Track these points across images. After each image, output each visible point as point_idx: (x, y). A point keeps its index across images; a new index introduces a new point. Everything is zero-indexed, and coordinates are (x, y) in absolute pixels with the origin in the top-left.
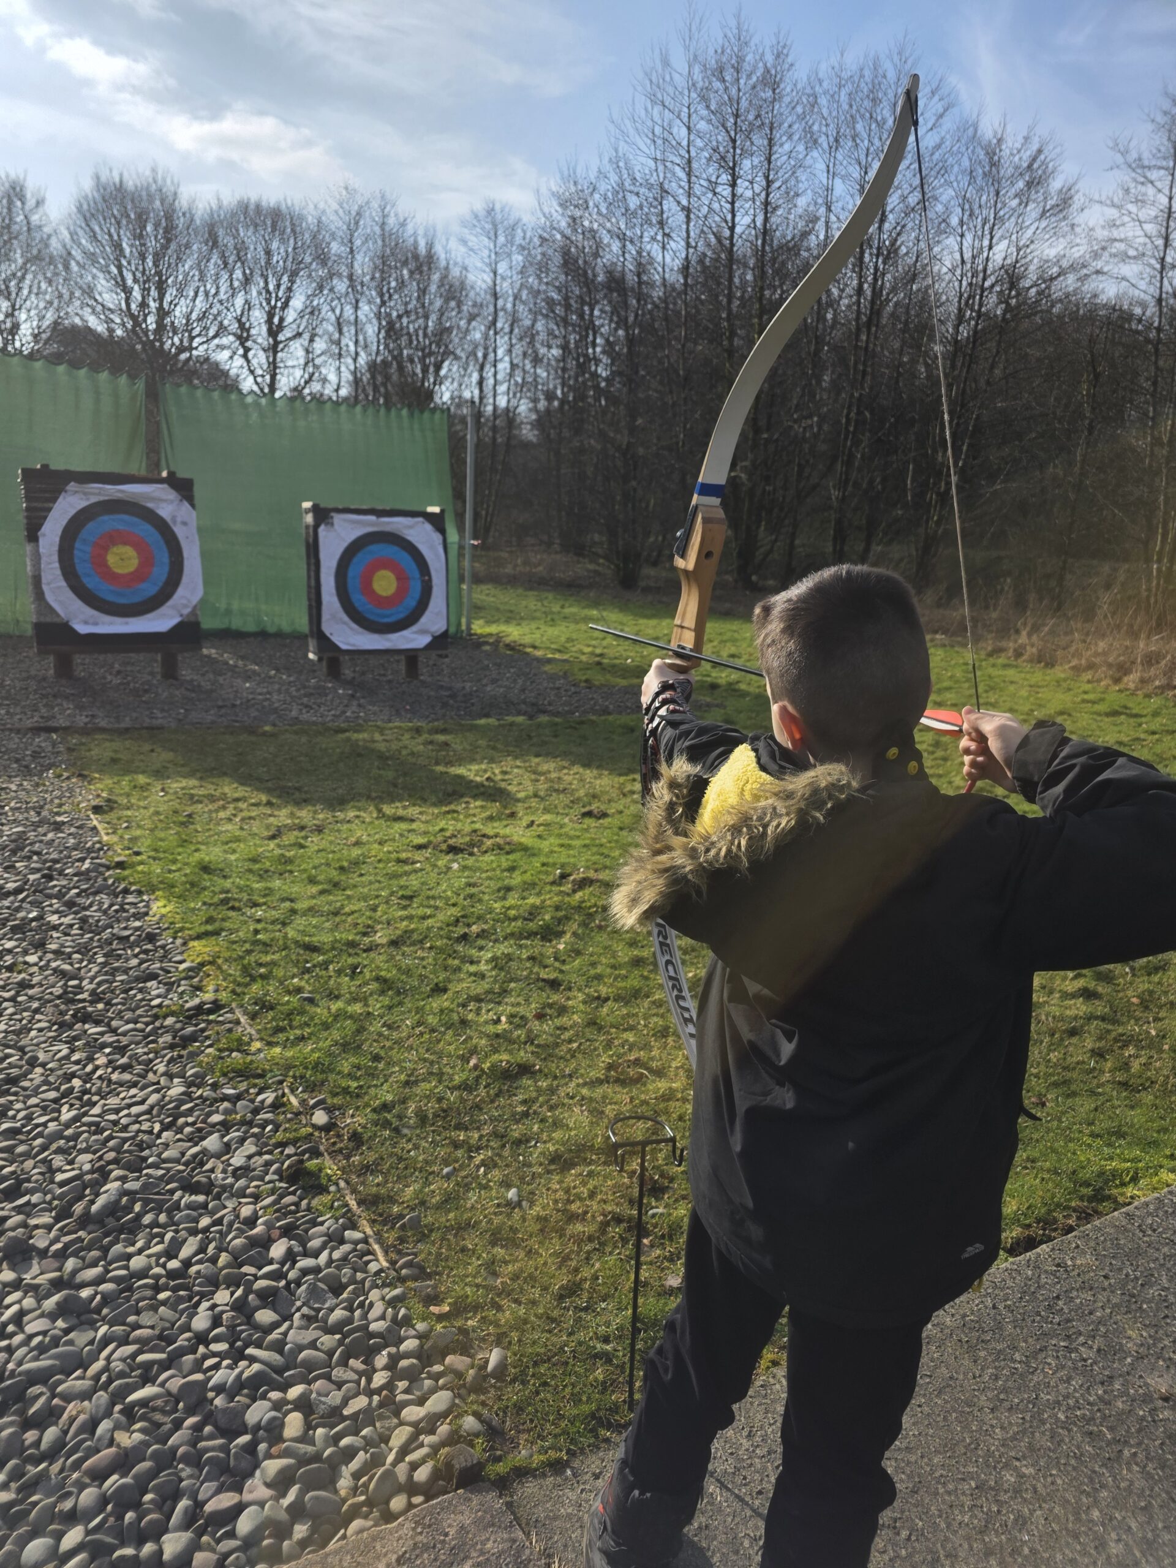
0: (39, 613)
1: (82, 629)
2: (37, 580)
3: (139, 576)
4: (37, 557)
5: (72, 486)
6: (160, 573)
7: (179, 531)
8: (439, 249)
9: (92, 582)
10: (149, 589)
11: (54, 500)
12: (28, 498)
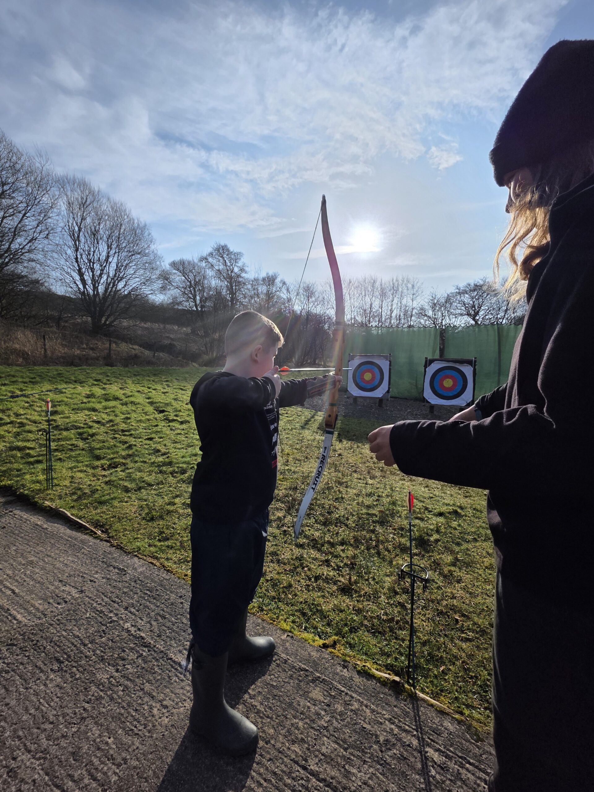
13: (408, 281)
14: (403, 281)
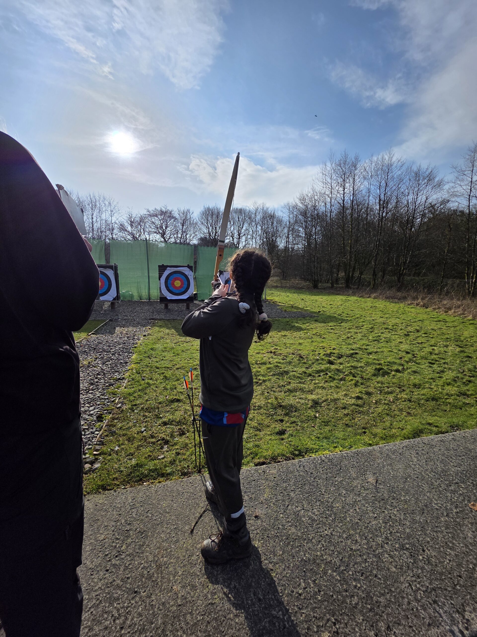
0: (161, 295)
1: (169, 298)
2: (160, 288)
3: (181, 287)
4: (160, 283)
5: (168, 268)
6: (185, 286)
7: (189, 277)
8: (276, 213)
9: (171, 288)
10: (183, 290)
11: (164, 271)
12: (159, 271)
13: (104, 199)
14: (100, 198)
